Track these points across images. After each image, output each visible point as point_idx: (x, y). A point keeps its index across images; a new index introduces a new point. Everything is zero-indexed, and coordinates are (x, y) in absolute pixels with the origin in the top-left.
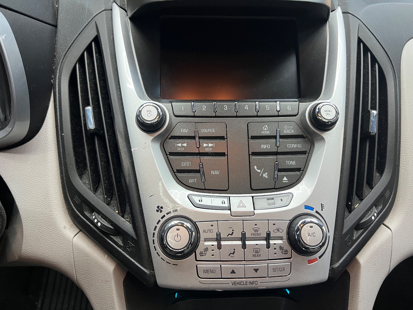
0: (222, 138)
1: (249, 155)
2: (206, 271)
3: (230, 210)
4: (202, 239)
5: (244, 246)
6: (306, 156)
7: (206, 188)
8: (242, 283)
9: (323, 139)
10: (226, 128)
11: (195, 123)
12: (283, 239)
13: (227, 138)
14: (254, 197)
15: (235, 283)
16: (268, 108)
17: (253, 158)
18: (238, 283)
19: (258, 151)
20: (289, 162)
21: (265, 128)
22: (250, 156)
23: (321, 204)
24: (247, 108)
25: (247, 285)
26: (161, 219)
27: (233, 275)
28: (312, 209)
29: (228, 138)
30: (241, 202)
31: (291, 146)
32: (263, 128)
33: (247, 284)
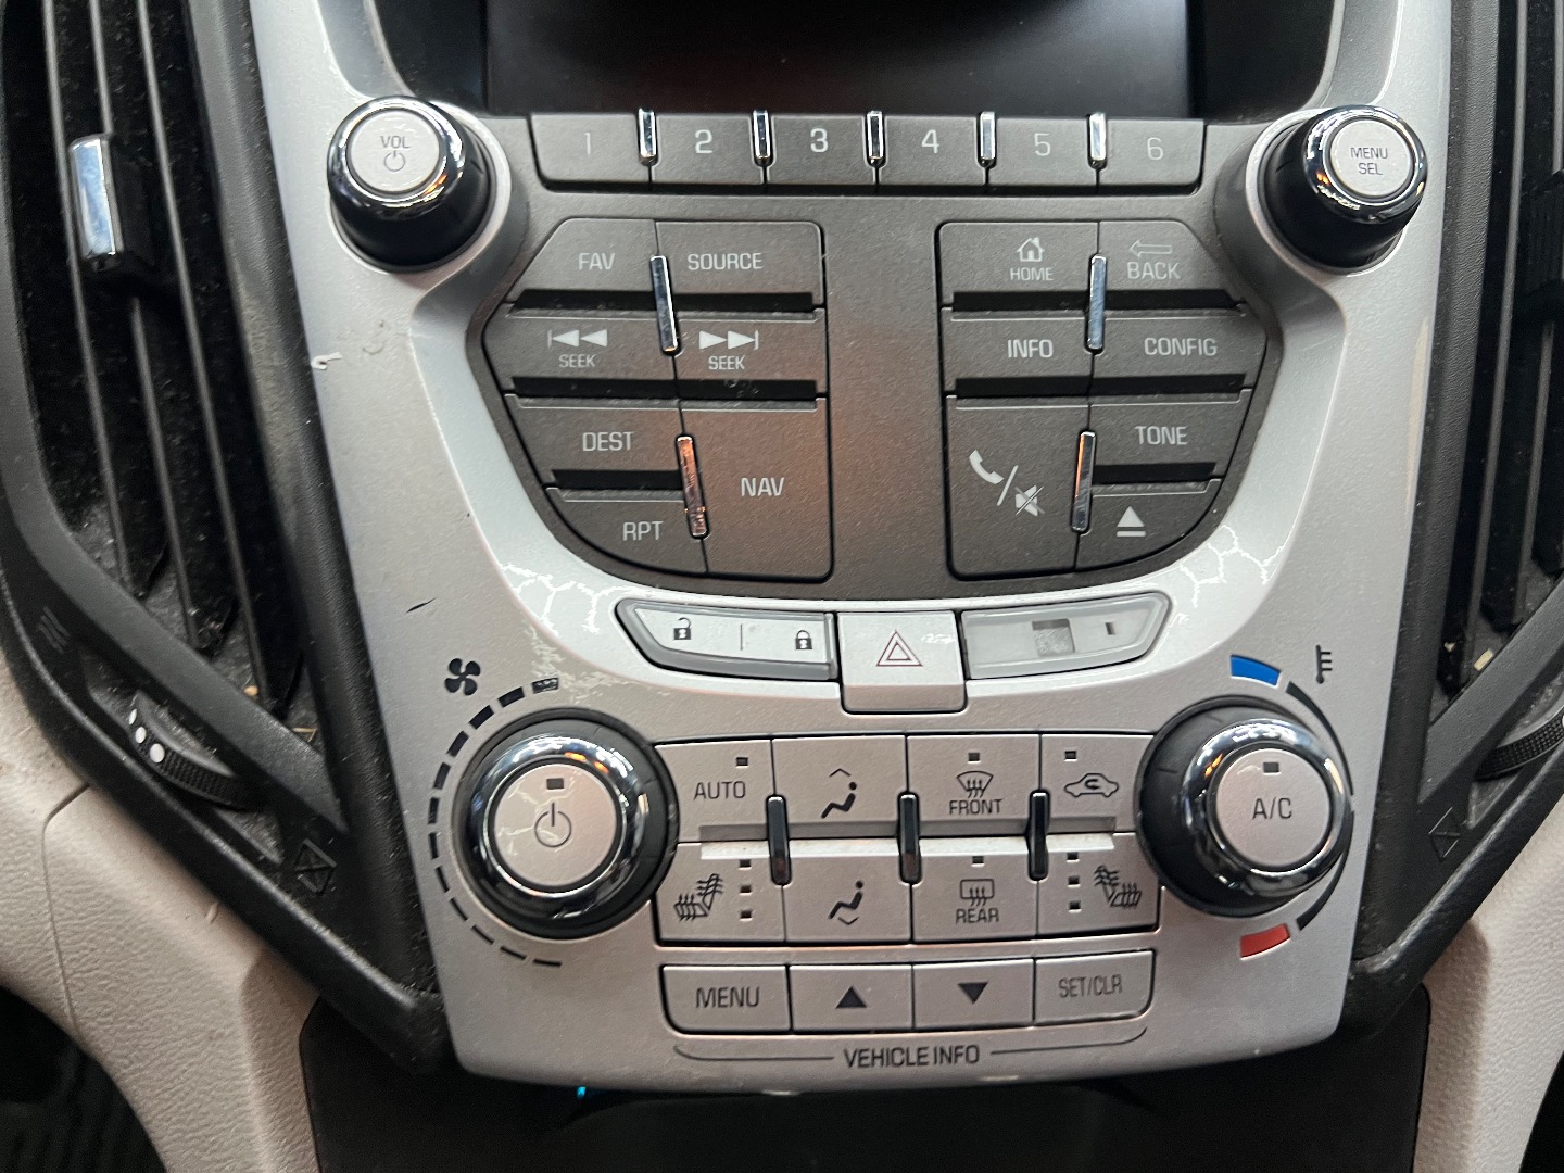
0: (799, 303)
1: (944, 394)
2: (711, 996)
3: (839, 680)
4: (688, 829)
5: (911, 868)
6: (1238, 401)
7: (713, 569)
8: (898, 1058)
9: (1327, 308)
10: (823, 252)
11: (656, 220)
12: (1118, 828)
13: (824, 306)
14: (964, 615)
15: (861, 1059)
16: (1042, 148)
17: (961, 409)
18: (878, 1053)
19: (991, 374)
20: (1154, 432)
21: (1031, 254)
22: (949, 402)
23: (1318, 648)
24: (935, 145)
25: (926, 1064)
26: (469, 730)
27: (851, 1017)
28: (1270, 673)
29: (829, 305)
30: (896, 641)
31: (1165, 350)
32: (1020, 250)
33: (922, 1060)
